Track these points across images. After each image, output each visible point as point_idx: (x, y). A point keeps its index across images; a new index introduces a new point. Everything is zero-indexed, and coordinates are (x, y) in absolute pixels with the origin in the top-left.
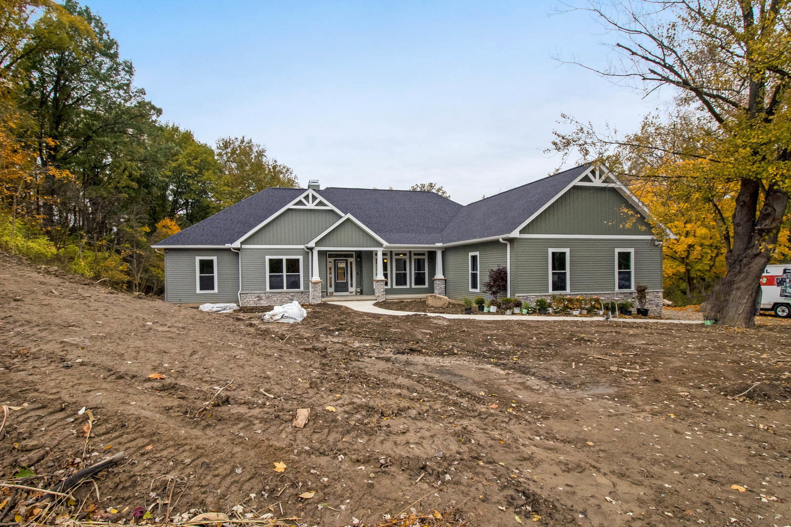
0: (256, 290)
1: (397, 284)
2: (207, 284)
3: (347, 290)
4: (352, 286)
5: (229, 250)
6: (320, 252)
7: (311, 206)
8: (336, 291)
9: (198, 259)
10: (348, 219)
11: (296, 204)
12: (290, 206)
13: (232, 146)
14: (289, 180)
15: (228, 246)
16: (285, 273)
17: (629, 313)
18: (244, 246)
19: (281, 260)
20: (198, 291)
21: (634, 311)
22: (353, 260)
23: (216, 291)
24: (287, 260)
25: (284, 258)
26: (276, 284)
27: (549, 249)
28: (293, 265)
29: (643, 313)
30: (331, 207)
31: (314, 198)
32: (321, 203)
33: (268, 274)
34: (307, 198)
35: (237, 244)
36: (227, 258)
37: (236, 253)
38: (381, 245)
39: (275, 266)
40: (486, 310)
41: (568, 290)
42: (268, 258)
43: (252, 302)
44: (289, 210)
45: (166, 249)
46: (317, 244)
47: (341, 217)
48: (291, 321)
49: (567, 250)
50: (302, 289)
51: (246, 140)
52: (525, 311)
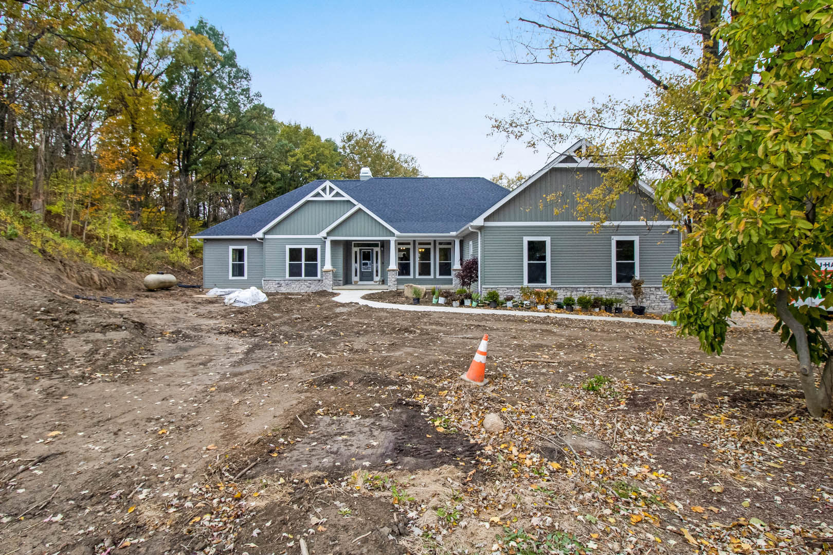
0: (278, 277)
1: (420, 274)
2: (239, 270)
3: (372, 280)
4: (377, 275)
5: (255, 240)
6: (333, 242)
7: (328, 197)
8: (361, 280)
9: (231, 248)
10: (360, 210)
11: (315, 196)
12: (309, 197)
13: (355, 139)
14: (414, 169)
15: (254, 236)
16: (303, 262)
17: (619, 311)
18: (267, 237)
19: (300, 250)
20: (231, 277)
21: (627, 308)
22: (378, 249)
23: (246, 277)
24: (306, 250)
25: (303, 247)
26: (295, 271)
27: (524, 237)
28: (312, 255)
29: (639, 311)
30: (347, 197)
31: (331, 189)
32: (338, 194)
33: (288, 262)
34: (324, 190)
35: (259, 235)
36: (255, 247)
37: (260, 242)
38: (393, 234)
39: (295, 254)
40: (434, 301)
41: (549, 282)
42: (288, 247)
43: (273, 289)
44: (308, 202)
45: (205, 239)
46: (329, 234)
47: (355, 205)
48: (242, 305)
49: (547, 239)
50: (319, 277)
51: (369, 132)
52: (474, 304)
